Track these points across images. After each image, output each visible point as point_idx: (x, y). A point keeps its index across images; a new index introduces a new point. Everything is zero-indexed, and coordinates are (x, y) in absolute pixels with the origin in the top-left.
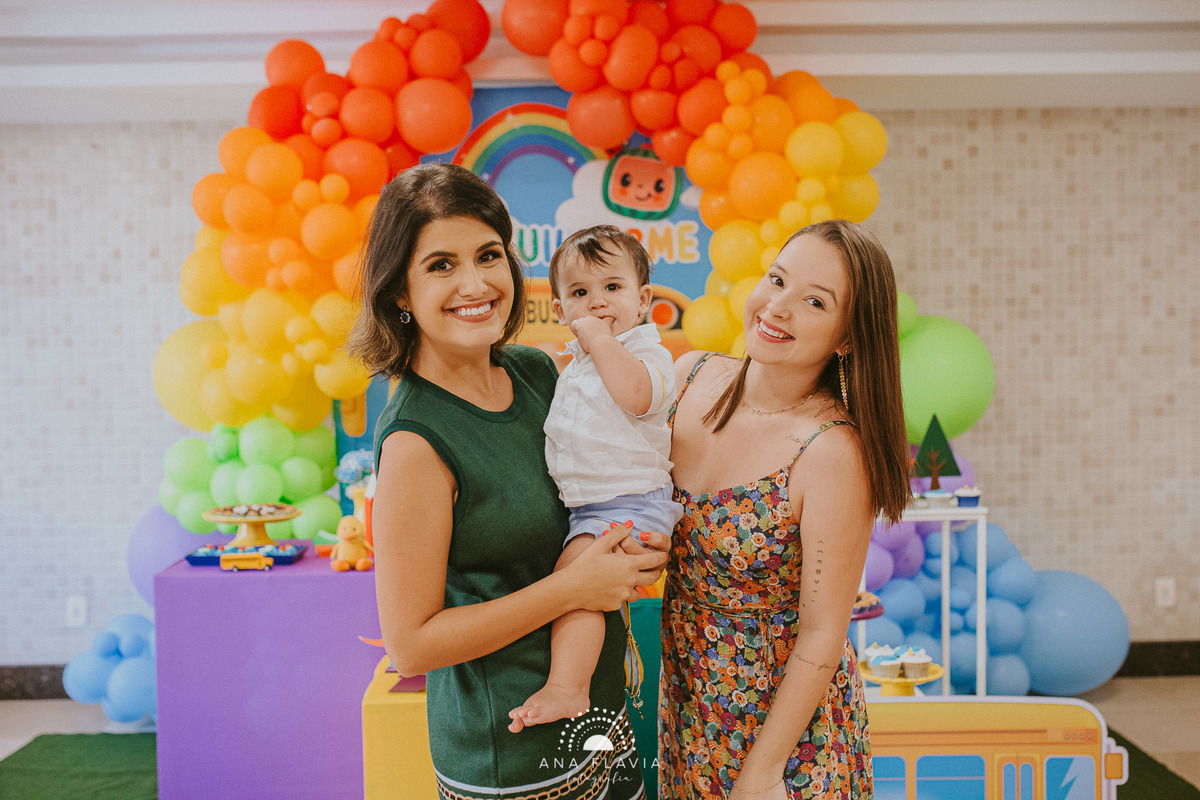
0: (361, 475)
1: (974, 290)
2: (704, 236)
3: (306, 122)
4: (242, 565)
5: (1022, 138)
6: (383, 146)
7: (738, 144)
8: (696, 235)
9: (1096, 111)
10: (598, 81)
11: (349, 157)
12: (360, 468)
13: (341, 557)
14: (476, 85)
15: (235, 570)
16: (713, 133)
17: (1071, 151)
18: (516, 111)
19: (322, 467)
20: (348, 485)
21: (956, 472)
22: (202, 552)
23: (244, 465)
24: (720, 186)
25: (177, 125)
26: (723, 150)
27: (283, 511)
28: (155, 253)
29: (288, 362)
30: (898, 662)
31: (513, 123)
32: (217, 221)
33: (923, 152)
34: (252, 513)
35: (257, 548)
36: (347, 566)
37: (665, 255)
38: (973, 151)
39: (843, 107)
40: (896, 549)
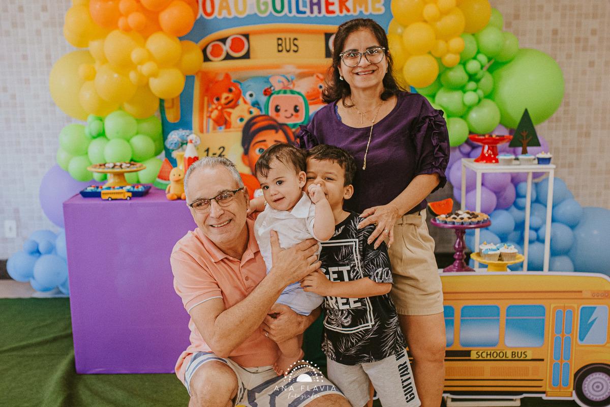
0: (180, 144)
1: (555, 32)
4: (114, 197)
12: (180, 140)
13: (172, 191)
15: (110, 199)
19: (155, 141)
20: (173, 150)
21: (538, 144)
22: (89, 189)
23: (108, 140)
29: (132, 76)
30: (498, 252)
34: (117, 167)
35: (122, 187)
36: (177, 197)
37: (363, 9)
40: (498, 192)
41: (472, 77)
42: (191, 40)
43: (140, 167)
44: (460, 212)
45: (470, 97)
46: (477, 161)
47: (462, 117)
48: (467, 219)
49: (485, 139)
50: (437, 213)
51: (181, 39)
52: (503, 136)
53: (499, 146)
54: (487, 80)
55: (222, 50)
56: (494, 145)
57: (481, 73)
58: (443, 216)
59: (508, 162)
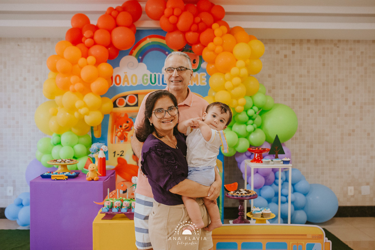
0: (97, 150)
1: (293, 95)
2: (208, 77)
3: (83, 39)
4: (58, 178)
5: (309, 49)
6: (107, 47)
7: (218, 49)
8: (206, 77)
9: (332, 41)
10: (174, 28)
11: (96, 51)
12: (97, 148)
13: (89, 176)
14: (137, 29)
15: (56, 180)
16: (210, 45)
17: (324, 53)
18: (150, 37)
19: (87, 147)
20: (93, 153)
21: (283, 153)
22: (46, 174)
23: (62, 146)
24: (213, 62)
25: (44, 39)
26: (213, 51)
27: (72, 161)
28: (37, 79)
29: (76, 114)
30: (261, 212)
31: (149, 41)
32: (54, 70)
33: (278, 52)
34: (63, 162)
35: (63, 173)
36: (91, 179)
37: (196, 83)
38: (293, 52)
39: (251, 38)
40: (266, 176)
41: (250, 118)
42: (107, 97)
43: (75, 162)
44: (241, 190)
45: (250, 128)
46: (252, 162)
47: (246, 138)
48: (244, 194)
49: (256, 150)
50: (229, 190)
51: (102, 96)
52: (266, 149)
53: (263, 154)
54: (258, 119)
55: (124, 102)
56: (260, 154)
57: (255, 116)
58: (232, 192)
59: (268, 163)
